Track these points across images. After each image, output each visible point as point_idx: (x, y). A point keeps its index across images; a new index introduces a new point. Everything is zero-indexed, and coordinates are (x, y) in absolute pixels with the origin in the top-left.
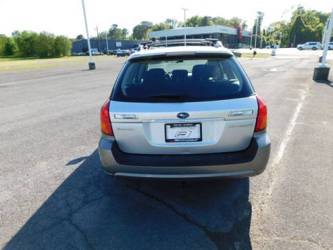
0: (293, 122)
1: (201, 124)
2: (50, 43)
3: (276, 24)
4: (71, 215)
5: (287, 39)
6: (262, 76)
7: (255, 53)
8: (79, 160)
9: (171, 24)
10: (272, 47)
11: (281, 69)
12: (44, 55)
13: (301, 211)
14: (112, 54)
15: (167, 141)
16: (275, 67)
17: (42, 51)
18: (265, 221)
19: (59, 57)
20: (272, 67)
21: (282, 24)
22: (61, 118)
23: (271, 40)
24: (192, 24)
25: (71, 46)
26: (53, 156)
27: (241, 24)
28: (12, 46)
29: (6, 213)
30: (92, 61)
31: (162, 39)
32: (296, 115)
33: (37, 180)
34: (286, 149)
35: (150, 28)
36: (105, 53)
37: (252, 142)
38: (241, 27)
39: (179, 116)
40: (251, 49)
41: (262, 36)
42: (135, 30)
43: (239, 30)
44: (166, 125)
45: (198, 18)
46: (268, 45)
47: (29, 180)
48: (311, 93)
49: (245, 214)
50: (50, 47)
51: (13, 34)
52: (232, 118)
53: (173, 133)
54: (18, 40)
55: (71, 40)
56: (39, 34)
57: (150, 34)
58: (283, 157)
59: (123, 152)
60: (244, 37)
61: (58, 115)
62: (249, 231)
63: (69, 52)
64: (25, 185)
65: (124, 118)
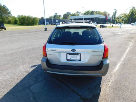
0: (125, 55)
1: (81, 54)
2: (31, 20)
3: (123, 14)
4: (29, 86)
5: (127, 20)
6: (114, 35)
7: (113, 26)
8: (36, 66)
9: (78, 13)
10: (120, 24)
11: (123, 33)
12: (28, 24)
13: (122, 93)
14: (54, 25)
15: (67, 60)
16: (120, 32)
17: (28, 23)
18: (106, 95)
19: (34, 25)
20: (119, 32)
21: (125, 15)
22: (31, 49)
23: (120, 21)
24: (87, 14)
25: (39, 21)
26: (26, 63)
27: (107, 14)
28: (17, 21)
29: (6, 84)
30: (46, 27)
31: (75, 19)
32: (126, 53)
33: (19, 72)
34: (119, 66)
35: (70, 15)
36: (52, 24)
37: (101, 62)
38: (107, 15)
39: (72, 51)
40: (111, 24)
41: (116, 19)
42: (64, 15)
43: (106, 17)
44: (67, 54)
45: (90, 12)
46: (118, 23)
47: (16, 72)
48: (135, 44)
49: (98, 92)
50: (31, 21)
51: (18, 16)
52: (93, 52)
53: (69, 57)
54: (19, 19)
55: (39, 19)
56: (27, 16)
57: (70, 17)
58: (118, 69)
59: (50, 63)
60: (108, 19)
61: (30, 48)
62: (98, 99)
63: (38, 24)
64: (15, 74)
65: (51, 50)
